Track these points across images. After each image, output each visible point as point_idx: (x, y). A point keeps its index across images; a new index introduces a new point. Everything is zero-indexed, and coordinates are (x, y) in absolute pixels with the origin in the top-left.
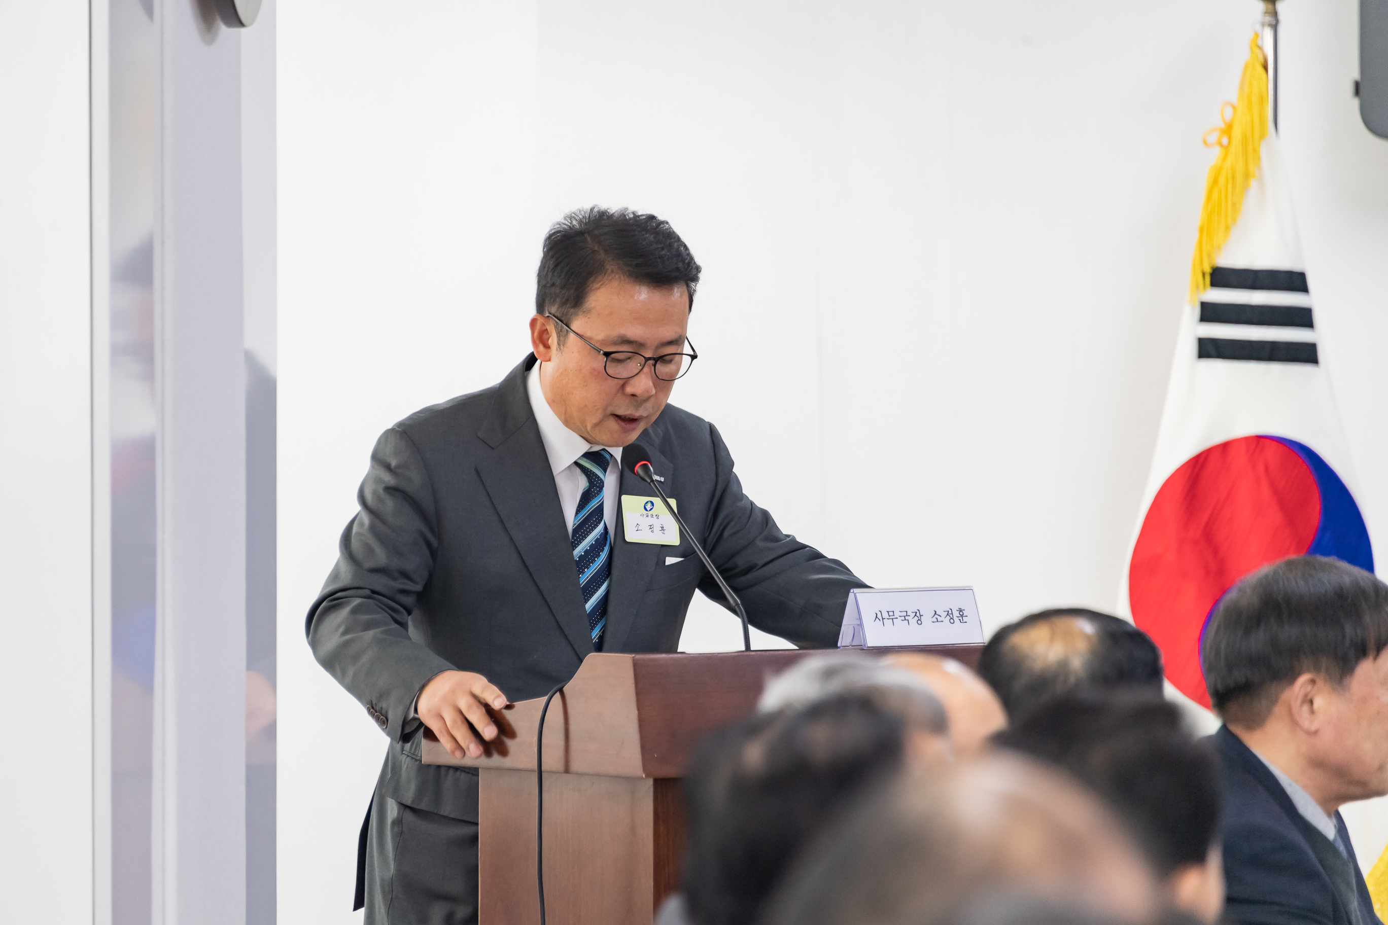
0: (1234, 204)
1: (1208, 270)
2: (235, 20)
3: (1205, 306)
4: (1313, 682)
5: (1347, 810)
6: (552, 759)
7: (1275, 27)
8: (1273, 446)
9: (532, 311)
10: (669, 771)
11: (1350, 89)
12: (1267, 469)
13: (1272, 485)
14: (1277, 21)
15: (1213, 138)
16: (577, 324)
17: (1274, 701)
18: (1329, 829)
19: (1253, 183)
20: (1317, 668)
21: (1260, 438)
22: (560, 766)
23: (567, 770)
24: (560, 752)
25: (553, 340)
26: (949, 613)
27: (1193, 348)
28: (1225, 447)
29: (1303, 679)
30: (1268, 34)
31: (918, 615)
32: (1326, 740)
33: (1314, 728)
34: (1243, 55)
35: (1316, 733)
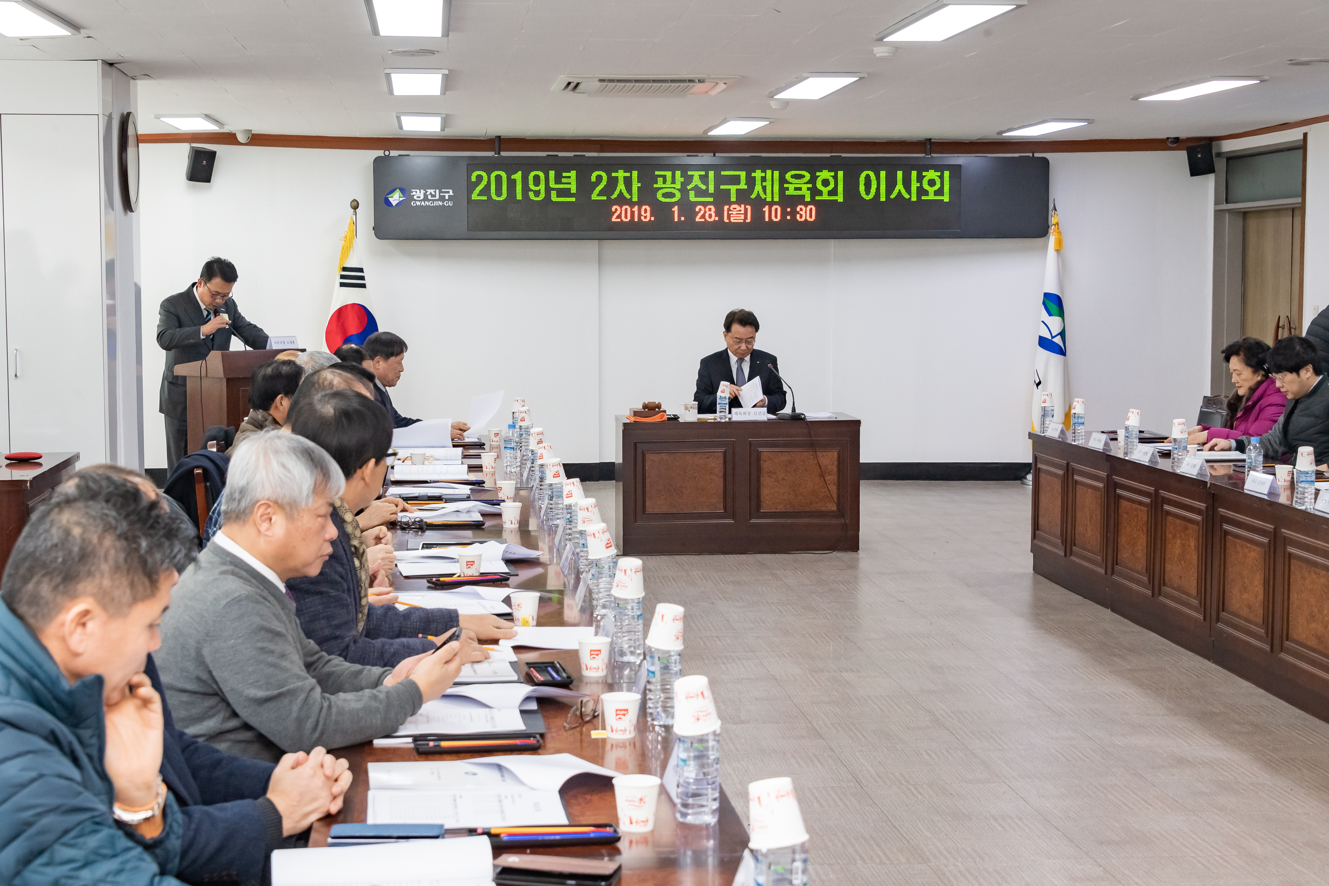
0: (348, 253)
1: (342, 267)
2: (132, 211)
3: (341, 275)
4: (379, 359)
6: (203, 374)
7: (356, 214)
8: (357, 306)
9: (199, 278)
10: (229, 377)
11: (372, 228)
12: (355, 311)
13: (356, 314)
15: (342, 239)
16: (208, 285)
19: (352, 249)
20: (380, 356)
21: (353, 304)
22: (205, 376)
23: (207, 376)
24: (205, 373)
25: (202, 284)
26: (291, 342)
27: (339, 285)
28: (346, 306)
29: (377, 358)
31: (284, 342)
32: (380, 371)
33: (378, 368)
34: (349, 221)
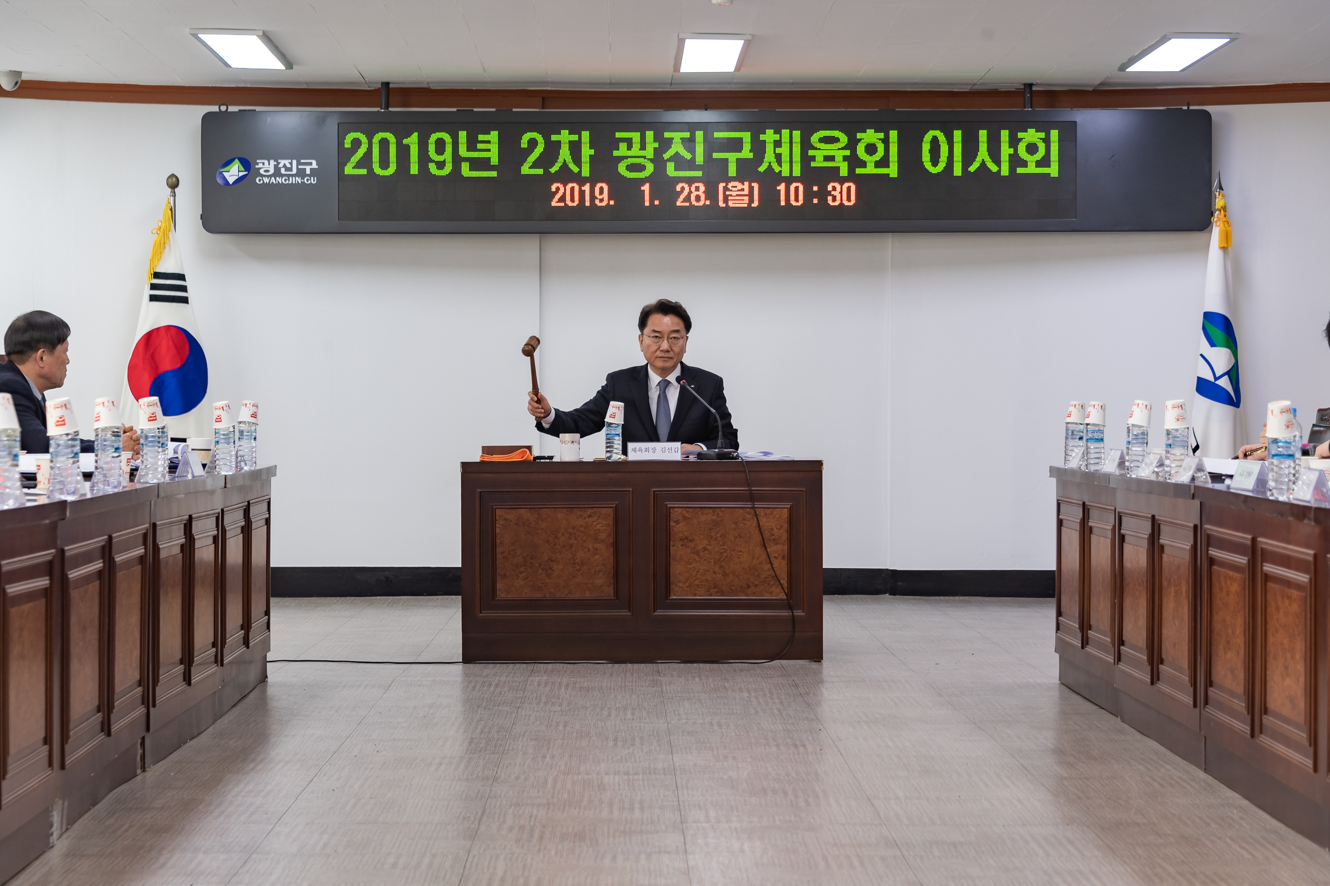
0: (161, 252)
1: (153, 273)
3: (152, 284)
4: (44, 351)
5: (46, 393)
7: (175, 196)
8: (173, 329)
11: (200, 217)
12: (171, 336)
13: (173, 341)
14: (175, 195)
15: (154, 231)
17: (30, 357)
18: (40, 397)
19: (167, 246)
20: (44, 347)
21: (169, 326)
27: (148, 298)
28: (158, 329)
29: (41, 351)
30: (172, 198)
32: (46, 370)
33: (42, 366)
34: (164, 205)
35: (43, 367)
